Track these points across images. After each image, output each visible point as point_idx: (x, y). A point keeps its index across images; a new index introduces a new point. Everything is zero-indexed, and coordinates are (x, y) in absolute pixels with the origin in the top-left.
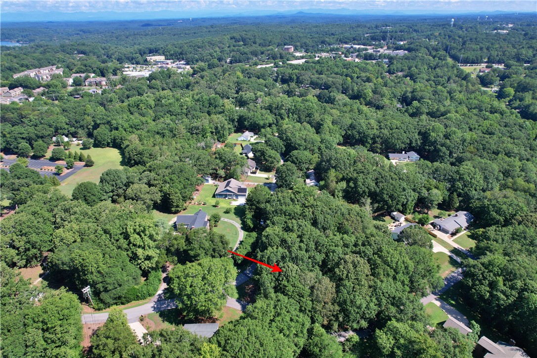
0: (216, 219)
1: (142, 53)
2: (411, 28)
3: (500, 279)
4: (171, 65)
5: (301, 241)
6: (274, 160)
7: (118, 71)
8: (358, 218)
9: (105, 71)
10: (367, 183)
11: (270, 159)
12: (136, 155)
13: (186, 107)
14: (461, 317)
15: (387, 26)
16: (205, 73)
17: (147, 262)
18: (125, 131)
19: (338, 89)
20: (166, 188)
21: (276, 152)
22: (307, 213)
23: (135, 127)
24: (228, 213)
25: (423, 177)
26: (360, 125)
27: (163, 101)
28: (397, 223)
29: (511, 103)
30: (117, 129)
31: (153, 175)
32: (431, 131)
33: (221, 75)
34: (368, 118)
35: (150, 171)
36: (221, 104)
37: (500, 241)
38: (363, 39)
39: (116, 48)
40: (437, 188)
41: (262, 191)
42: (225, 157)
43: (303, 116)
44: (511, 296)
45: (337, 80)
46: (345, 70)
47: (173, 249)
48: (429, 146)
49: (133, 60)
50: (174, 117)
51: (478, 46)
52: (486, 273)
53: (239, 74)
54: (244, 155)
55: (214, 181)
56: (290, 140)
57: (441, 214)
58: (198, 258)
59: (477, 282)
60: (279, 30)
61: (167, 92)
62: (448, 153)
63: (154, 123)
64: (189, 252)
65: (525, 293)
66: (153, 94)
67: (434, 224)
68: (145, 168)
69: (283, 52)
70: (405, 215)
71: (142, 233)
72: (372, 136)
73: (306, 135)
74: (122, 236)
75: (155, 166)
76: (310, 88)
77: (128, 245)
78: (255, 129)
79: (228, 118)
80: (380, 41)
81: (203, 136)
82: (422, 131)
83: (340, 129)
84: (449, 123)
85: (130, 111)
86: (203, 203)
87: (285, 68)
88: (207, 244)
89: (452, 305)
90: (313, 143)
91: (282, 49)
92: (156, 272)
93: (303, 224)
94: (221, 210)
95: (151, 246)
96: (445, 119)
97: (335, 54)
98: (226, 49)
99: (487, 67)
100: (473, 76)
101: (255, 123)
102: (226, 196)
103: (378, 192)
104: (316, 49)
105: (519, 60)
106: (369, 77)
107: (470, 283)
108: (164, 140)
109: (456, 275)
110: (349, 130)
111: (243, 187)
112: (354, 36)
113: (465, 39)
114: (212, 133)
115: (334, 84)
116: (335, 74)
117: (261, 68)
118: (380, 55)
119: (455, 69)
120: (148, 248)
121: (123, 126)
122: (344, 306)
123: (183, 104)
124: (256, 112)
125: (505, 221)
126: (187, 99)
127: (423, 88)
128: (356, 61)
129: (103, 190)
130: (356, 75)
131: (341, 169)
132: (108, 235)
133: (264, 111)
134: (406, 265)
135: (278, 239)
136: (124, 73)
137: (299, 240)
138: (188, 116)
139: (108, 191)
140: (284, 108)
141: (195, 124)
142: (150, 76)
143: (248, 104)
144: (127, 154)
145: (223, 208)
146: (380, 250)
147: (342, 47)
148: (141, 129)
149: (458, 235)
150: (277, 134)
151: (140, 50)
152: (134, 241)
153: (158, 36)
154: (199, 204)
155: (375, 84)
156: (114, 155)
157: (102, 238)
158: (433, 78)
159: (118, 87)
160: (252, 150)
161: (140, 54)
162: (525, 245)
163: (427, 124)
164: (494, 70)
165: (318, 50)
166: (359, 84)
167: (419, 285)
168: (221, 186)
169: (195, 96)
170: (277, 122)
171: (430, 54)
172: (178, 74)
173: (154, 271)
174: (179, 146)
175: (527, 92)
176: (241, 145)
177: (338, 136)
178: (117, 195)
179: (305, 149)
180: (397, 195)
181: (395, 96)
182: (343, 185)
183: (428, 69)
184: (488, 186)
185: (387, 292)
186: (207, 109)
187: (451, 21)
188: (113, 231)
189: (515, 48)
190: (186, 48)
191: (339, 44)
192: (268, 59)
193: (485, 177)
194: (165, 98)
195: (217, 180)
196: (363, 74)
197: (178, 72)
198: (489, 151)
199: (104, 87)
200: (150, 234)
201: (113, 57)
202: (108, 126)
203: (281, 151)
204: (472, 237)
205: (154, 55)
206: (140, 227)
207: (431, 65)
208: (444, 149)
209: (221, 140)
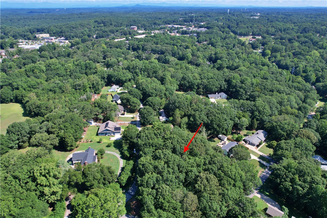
0: (101, 153)
1: (32, 32)
2: (206, 14)
3: (297, 176)
4: (55, 40)
5: (168, 166)
6: (136, 105)
7: (14, 45)
8: (202, 144)
9: (3, 45)
10: (201, 117)
11: (134, 104)
12: (36, 108)
13: (69, 70)
14: (275, 203)
15: (192, 13)
16: (79, 46)
17: (53, 197)
18: (25, 90)
19: (169, 54)
20: (62, 133)
21: (137, 99)
22: (168, 144)
23: (32, 87)
24: (109, 147)
25: (235, 111)
26: (189, 77)
27: (52, 67)
28: (223, 142)
29: (270, 59)
30: (18, 89)
31: (50, 124)
32: (232, 79)
33: (91, 47)
34: (193, 73)
35: (48, 121)
36: (94, 67)
37: (289, 149)
38: (179, 22)
39: (11, 28)
40: (244, 116)
41: (132, 129)
42: (103, 106)
43: (151, 73)
44: (305, 188)
45: (168, 48)
46: (172, 41)
47: (73, 183)
48: (232, 89)
49: (25, 37)
50: (62, 78)
51: (246, 26)
52: (287, 173)
53: (104, 45)
54: (114, 102)
55: (96, 123)
56: (145, 90)
57: (248, 133)
58: (93, 187)
59: (283, 180)
60: (125, 16)
61: (54, 60)
62: (244, 92)
63: (46, 83)
64: (86, 183)
65: (313, 184)
66: (44, 61)
67: (245, 140)
68: (43, 119)
69: (131, 30)
70: (227, 136)
71: (47, 175)
72: (197, 84)
73: (156, 86)
74: (30, 179)
75: (52, 117)
76: (152, 53)
77: (36, 186)
78: (120, 83)
79: (100, 77)
80: (189, 23)
81: (84, 90)
82: (227, 79)
83: (176, 80)
84: (241, 73)
85: (27, 75)
86: (90, 141)
87: (133, 41)
88: (99, 176)
89: (267, 195)
90: (161, 91)
91: (130, 29)
92: (61, 202)
93: (167, 153)
94: (104, 145)
95: (55, 184)
96: (239, 70)
97: (164, 31)
98: (93, 29)
99: (253, 38)
100: (247, 43)
101: (119, 79)
102: (106, 134)
103: (210, 123)
104: (151, 28)
105: (268, 34)
106: (188, 45)
107: (279, 181)
108: (56, 95)
109: (265, 174)
110: (182, 81)
111: (118, 126)
112: (174, 20)
113: (238, 21)
114: (90, 88)
115: (167, 51)
116: (166, 44)
117: (118, 41)
118: (191, 31)
119: (236, 39)
120: (53, 186)
121: (22, 87)
122: (205, 211)
123: (67, 68)
124: (119, 71)
125: (287, 135)
126: (70, 64)
127: (221, 52)
128: (177, 36)
129: (10, 140)
130: (179, 45)
131: (182, 108)
132: (17, 180)
133: (125, 71)
134: (240, 175)
135: (152, 167)
136: (19, 46)
137: (166, 165)
138: (72, 77)
139: (14, 139)
140: (138, 68)
141: (78, 83)
142: (40, 48)
143: (113, 66)
144: (28, 108)
145: (105, 143)
146: (222, 166)
147: (167, 27)
148: (37, 88)
149: (261, 146)
150: (135, 86)
151: (30, 30)
152: (41, 182)
153: (42, 20)
154: (88, 142)
155: (192, 50)
156: (17, 108)
157: (12, 183)
158: (225, 45)
159: (15, 57)
160: (120, 98)
161: (30, 32)
162: (303, 150)
163: (229, 75)
164: (258, 40)
165: (152, 29)
166: (182, 50)
167: (249, 187)
168: (102, 126)
169: (75, 63)
170: (134, 78)
171: (220, 30)
172: (61, 46)
173: (59, 202)
174: (67, 99)
175: (277, 52)
176: (111, 95)
177: (175, 85)
178: (22, 142)
179: (156, 96)
180: (222, 124)
181: (205, 57)
182: (186, 119)
183: (221, 39)
184: (272, 112)
185: (232, 197)
186: (85, 71)
187: (227, 11)
188: (21, 176)
189: (265, 27)
190: (64, 28)
191: (165, 25)
192: (121, 35)
193: (270, 107)
194: (54, 64)
195: (98, 122)
196: (183, 44)
197: (60, 45)
198: (268, 90)
199: (4, 57)
200: (54, 175)
201: (9, 34)
202: (9, 87)
203: (140, 98)
204: (269, 146)
205: (41, 33)
206: (45, 170)
207: (222, 37)
208: (242, 90)
209: (97, 92)
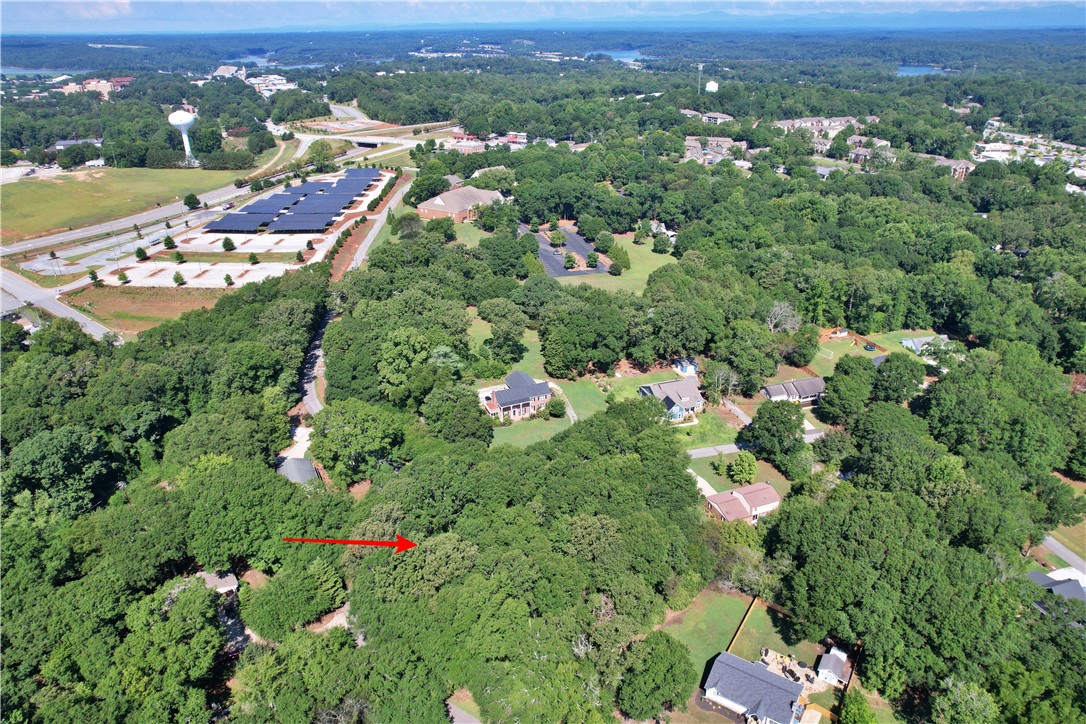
86: (606, 388)
154: (601, 386)
209: (855, 325)
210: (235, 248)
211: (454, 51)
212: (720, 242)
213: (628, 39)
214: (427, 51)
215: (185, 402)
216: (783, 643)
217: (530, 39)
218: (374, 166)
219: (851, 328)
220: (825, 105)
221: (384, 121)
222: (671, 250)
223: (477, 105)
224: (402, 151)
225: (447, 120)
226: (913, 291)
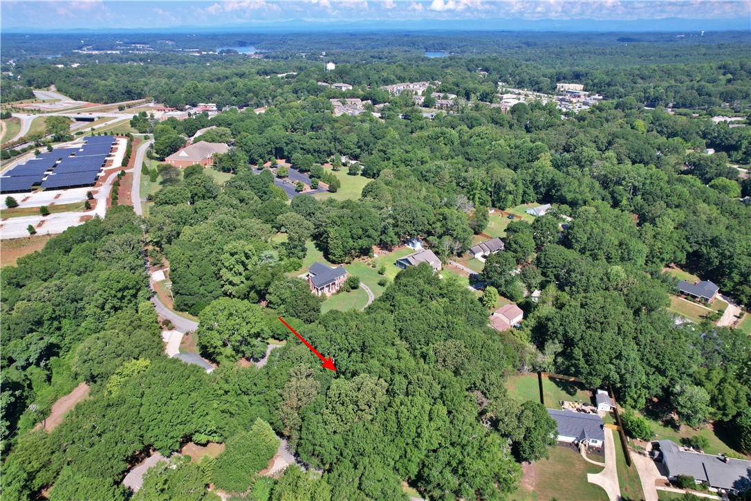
0: (350, 283)
24: (382, 285)
53: (640, 123)
55: (422, 248)
81: (470, 192)
86: (372, 265)
102: (405, 267)
123: (492, 148)
140: (624, 183)
154: (369, 264)
209: (498, 205)
210: (18, 205)
211: (112, 49)
212: (397, 163)
213: (244, 39)
214: (88, 49)
215: (59, 329)
216: (568, 395)
217: (171, 40)
218: (106, 134)
219: (496, 207)
220: (405, 75)
221: (87, 101)
222: (360, 172)
223: (162, 87)
224: (118, 122)
225: (140, 99)
226: (524, 180)
